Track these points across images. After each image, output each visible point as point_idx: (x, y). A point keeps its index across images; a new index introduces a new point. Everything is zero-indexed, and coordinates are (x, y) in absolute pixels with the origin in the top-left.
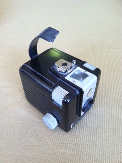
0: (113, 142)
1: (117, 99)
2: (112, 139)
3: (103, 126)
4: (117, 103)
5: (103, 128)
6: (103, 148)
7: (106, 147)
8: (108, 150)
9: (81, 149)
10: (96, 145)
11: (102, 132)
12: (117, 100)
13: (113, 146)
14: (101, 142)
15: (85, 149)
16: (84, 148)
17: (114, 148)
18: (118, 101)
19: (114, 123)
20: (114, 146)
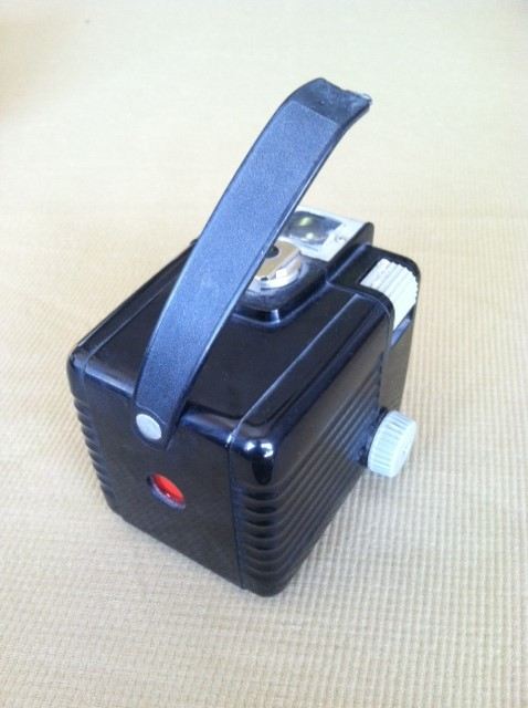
0: (482, 621)
1: (509, 432)
2: (478, 606)
3: (437, 551)
4: (506, 450)
5: (437, 560)
6: (435, 646)
7: (449, 642)
8: (458, 655)
9: (336, 647)
10: (403, 632)
11: (436, 576)
12: (505, 436)
13: (481, 640)
14: (428, 616)
15: (355, 649)
16: (351, 641)
17: (485, 645)
18: (509, 441)
19: (488, 535)
20: (486, 636)
